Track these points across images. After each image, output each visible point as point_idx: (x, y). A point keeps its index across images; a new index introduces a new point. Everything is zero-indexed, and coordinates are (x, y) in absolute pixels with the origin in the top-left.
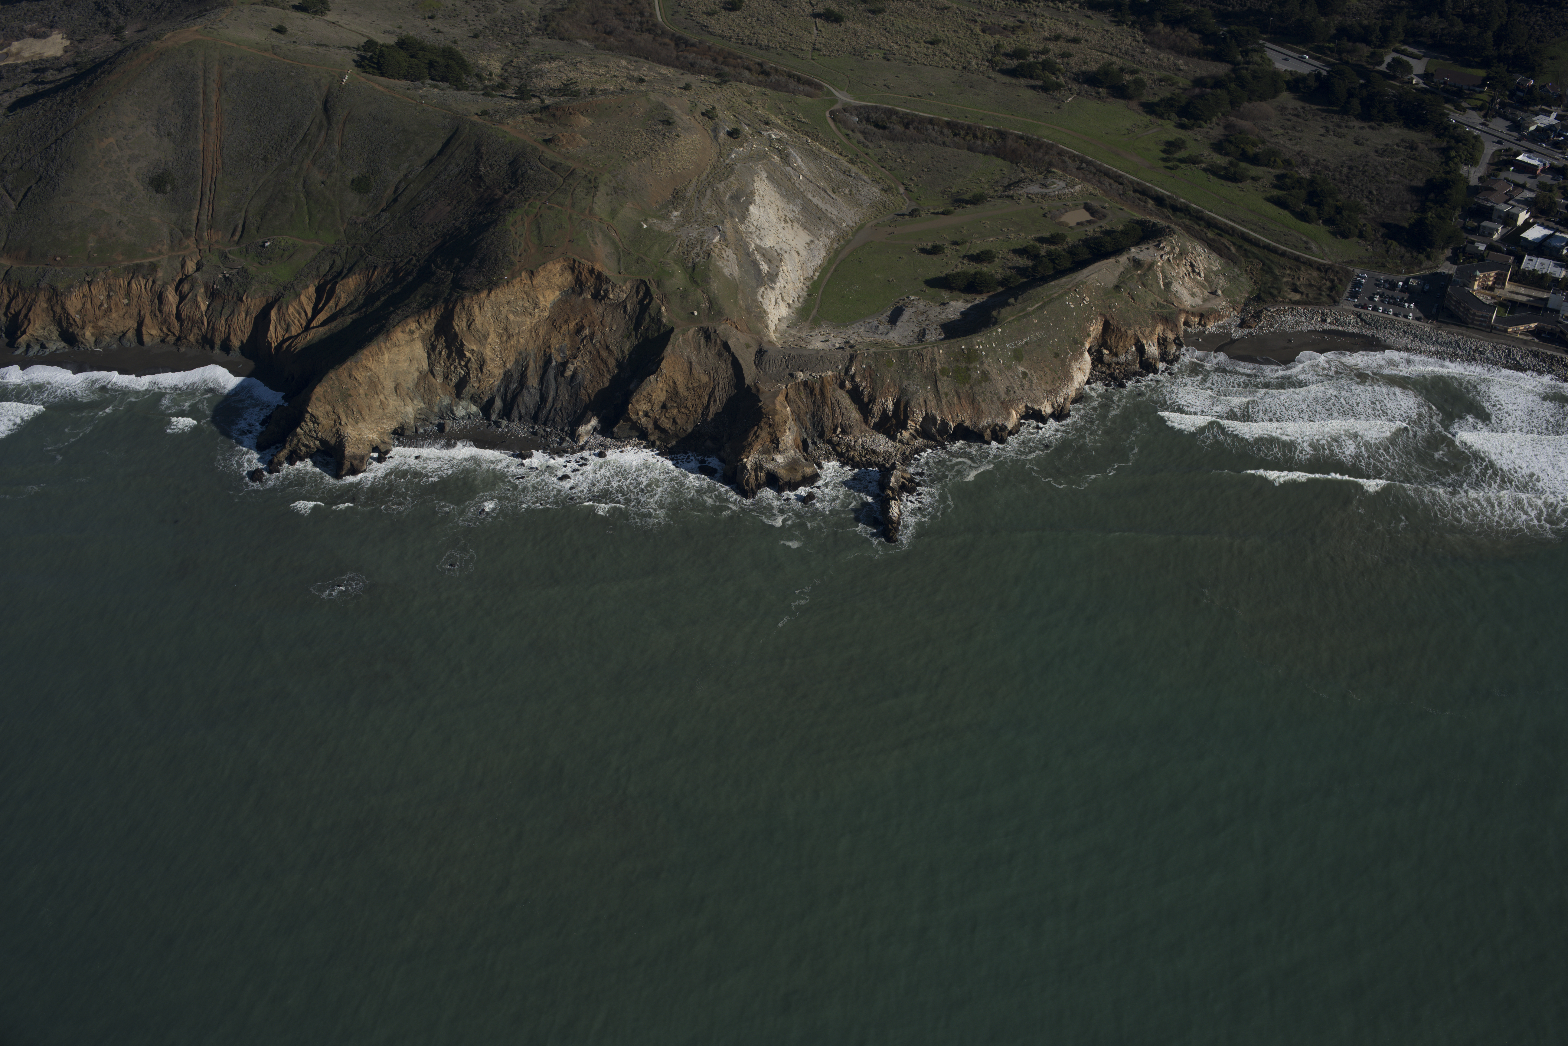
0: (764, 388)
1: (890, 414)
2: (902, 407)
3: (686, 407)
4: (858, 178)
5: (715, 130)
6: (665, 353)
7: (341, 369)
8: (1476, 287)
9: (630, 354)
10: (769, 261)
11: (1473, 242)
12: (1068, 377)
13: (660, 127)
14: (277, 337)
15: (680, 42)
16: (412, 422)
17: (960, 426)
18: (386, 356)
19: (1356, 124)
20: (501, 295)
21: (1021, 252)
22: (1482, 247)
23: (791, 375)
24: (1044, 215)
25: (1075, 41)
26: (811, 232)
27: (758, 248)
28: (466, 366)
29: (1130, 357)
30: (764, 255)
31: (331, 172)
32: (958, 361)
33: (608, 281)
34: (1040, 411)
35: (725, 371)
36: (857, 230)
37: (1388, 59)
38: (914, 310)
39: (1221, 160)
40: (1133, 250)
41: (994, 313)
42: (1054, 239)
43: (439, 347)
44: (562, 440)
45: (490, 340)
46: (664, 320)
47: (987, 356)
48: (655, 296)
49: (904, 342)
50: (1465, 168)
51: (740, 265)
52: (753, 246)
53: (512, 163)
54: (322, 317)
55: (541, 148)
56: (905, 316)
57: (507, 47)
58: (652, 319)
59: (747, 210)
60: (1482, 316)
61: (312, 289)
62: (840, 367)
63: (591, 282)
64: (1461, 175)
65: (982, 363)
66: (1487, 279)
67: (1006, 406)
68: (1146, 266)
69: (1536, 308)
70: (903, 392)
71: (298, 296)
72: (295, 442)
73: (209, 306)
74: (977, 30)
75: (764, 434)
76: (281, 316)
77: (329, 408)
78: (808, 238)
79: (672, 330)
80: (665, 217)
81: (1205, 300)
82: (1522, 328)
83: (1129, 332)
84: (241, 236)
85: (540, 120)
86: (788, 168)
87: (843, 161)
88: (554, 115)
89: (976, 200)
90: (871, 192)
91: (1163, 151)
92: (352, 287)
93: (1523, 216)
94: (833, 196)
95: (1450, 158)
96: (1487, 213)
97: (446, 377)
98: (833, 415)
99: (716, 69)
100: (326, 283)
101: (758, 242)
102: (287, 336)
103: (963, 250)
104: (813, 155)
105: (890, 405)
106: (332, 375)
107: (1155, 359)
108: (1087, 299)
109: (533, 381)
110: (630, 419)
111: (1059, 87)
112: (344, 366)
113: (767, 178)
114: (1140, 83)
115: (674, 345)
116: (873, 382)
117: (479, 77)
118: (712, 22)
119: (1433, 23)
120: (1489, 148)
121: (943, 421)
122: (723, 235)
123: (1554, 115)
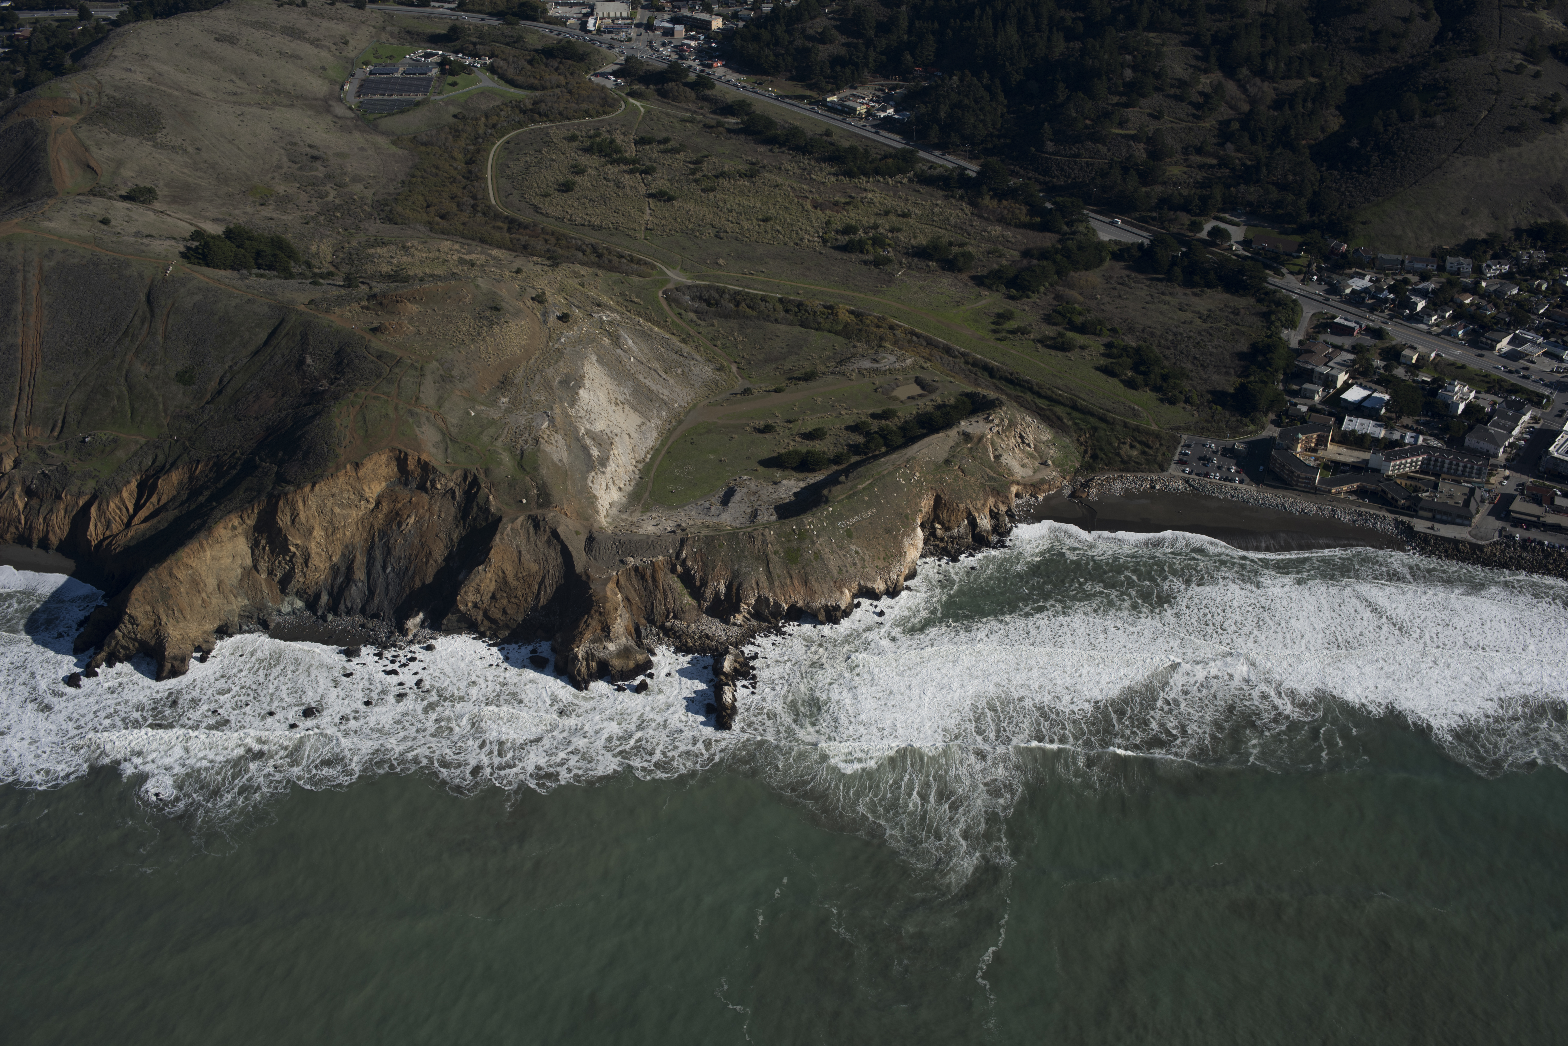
0: (595, 575)
1: (722, 597)
2: (734, 590)
3: (516, 597)
4: (690, 357)
5: (544, 314)
6: (494, 543)
7: (161, 568)
8: (1299, 449)
9: (459, 543)
10: (600, 445)
11: (1296, 405)
12: (900, 554)
13: (488, 314)
14: (97, 535)
15: (513, 224)
16: (236, 619)
17: (793, 607)
18: (208, 553)
19: (1180, 290)
20: (325, 488)
21: (853, 429)
22: (1304, 409)
23: (622, 562)
24: (876, 391)
25: (904, 215)
26: (642, 414)
27: (588, 432)
28: (291, 561)
29: (962, 530)
30: (594, 440)
31: (154, 365)
32: (789, 541)
33: (434, 470)
34: (873, 588)
35: (555, 559)
36: (690, 410)
37: (1208, 227)
38: (745, 490)
39: (1049, 330)
40: (963, 423)
41: (825, 492)
42: (885, 415)
43: (264, 542)
44: (391, 634)
45: (315, 533)
46: (493, 509)
47: (818, 536)
48: (483, 485)
49: (737, 524)
50: (1286, 332)
51: (570, 451)
52: (583, 431)
53: (337, 353)
54: (143, 513)
55: (368, 336)
56: (737, 497)
57: (339, 233)
58: (480, 508)
59: (577, 394)
60: (1306, 478)
61: (134, 485)
62: (671, 551)
63: (417, 473)
64: (1280, 339)
65: (813, 543)
66: (1309, 440)
67: (839, 585)
68: (975, 440)
69: (1358, 468)
70: (735, 575)
71: (119, 491)
72: (113, 643)
73: (26, 504)
74: (808, 206)
75: (595, 623)
76: (101, 513)
77: (148, 608)
78: (639, 421)
79: (500, 519)
80: (494, 404)
81: (1035, 472)
82: (1345, 488)
83: (961, 506)
84: (61, 432)
85: (368, 308)
86: (619, 351)
87: (675, 340)
88: (381, 304)
89: (809, 377)
90: (704, 371)
91: (993, 323)
92: (176, 483)
93: (1342, 378)
94: (665, 376)
95: (1271, 322)
96: (1308, 376)
97: (271, 573)
98: (665, 599)
99: (548, 251)
100: (148, 478)
101: (588, 426)
102: (108, 533)
103: (795, 427)
104: (645, 336)
105: (722, 588)
106: (152, 574)
107: (987, 532)
108: (918, 474)
109: (360, 574)
110: (459, 611)
111: (888, 261)
112: (165, 565)
113: (597, 361)
114: (968, 257)
115: (502, 534)
116: (705, 565)
117: (309, 265)
118: (546, 204)
119: (1250, 191)
120: (1308, 311)
121: (776, 602)
122: (552, 421)
123: (1368, 278)
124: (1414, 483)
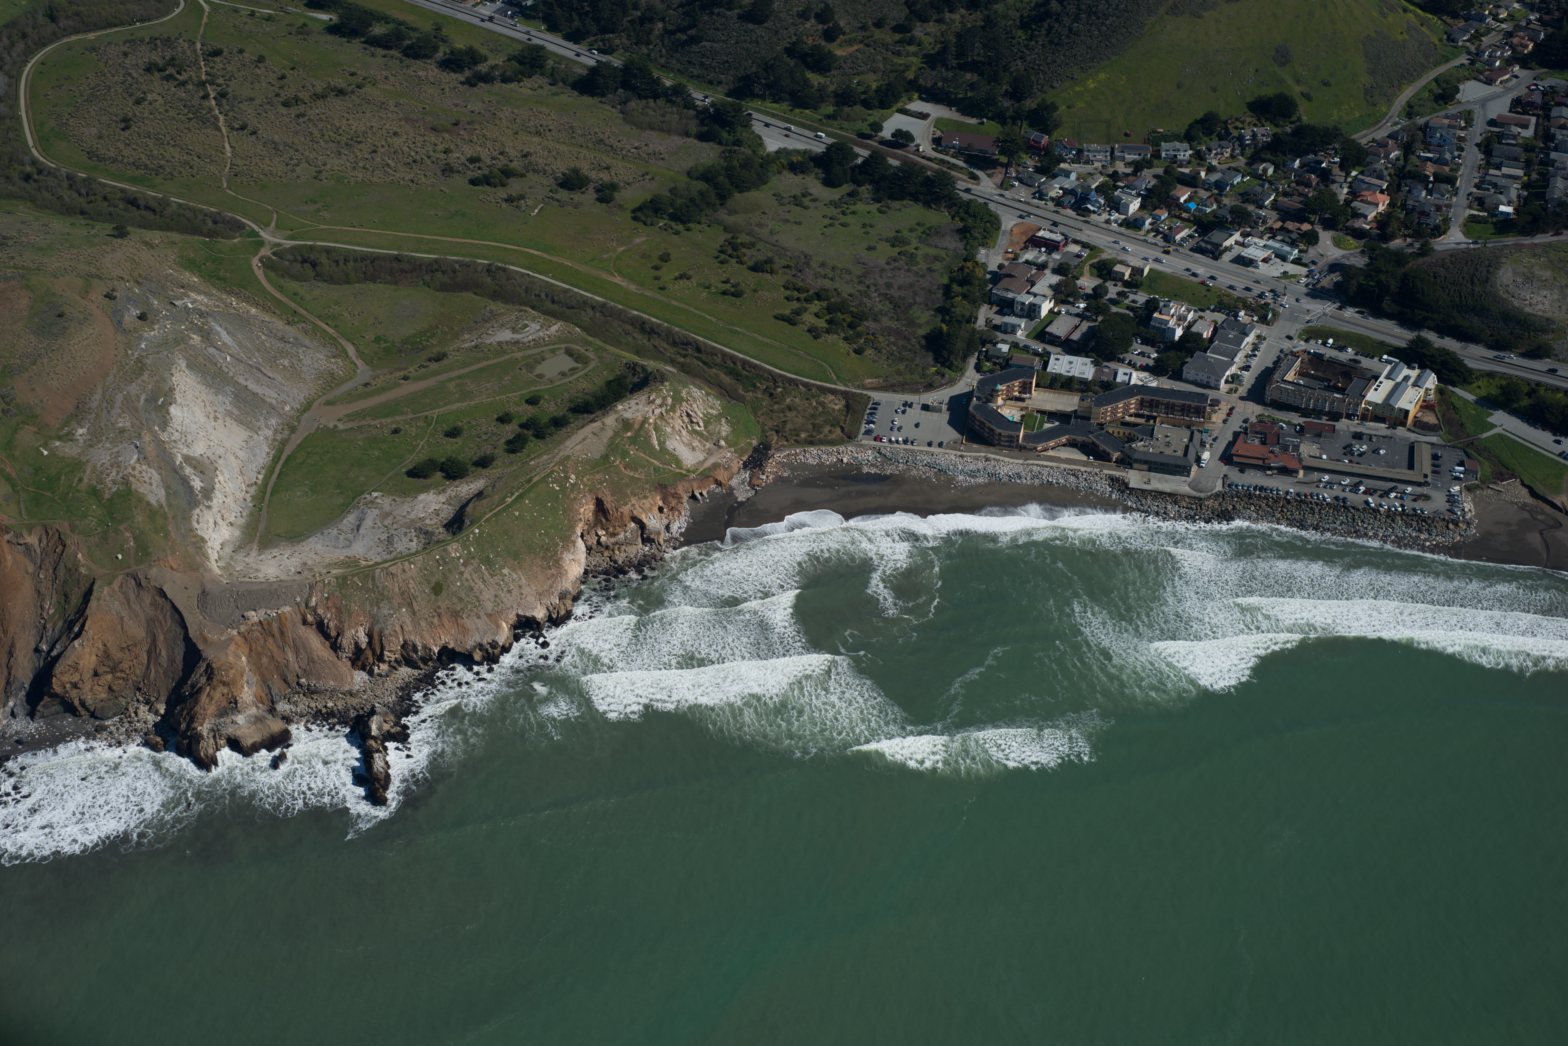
0: (211, 638)
1: (364, 646)
2: (376, 637)
3: (122, 671)
4: (297, 343)
5: (117, 313)
6: (89, 612)
8: (1000, 402)
10: (201, 473)
11: (996, 343)
12: (560, 571)
13: (49, 323)
17: (444, 649)
23: (243, 617)
24: (519, 368)
26: (248, 426)
27: (186, 459)
29: (629, 535)
30: (195, 468)
32: (433, 574)
33: (8, 530)
34: (534, 617)
36: (303, 413)
37: (890, 125)
38: (377, 511)
40: (620, 406)
42: (537, 398)
46: (83, 570)
48: (68, 542)
49: (371, 556)
50: (983, 252)
51: (167, 488)
52: (179, 459)
56: (369, 521)
58: (68, 570)
59: (168, 412)
60: (1008, 436)
62: (299, 599)
64: (977, 261)
65: (461, 573)
66: (1010, 390)
67: (493, 618)
68: (636, 426)
69: (1067, 418)
70: (374, 619)
75: (218, 695)
78: (245, 435)
79: (94, 583)
80: (69, 437)
81: (707, 455)
82: (1051, 443)
83: (626, 509)
86: (211, 350)
87: (277, 323)
89: (439, 358)
90: (315, 359)
91: (653, 268)
93: (1046, 307)
94: (270, 373)
95: (967, 241)
96: (1010, 307)
101: (185, 451)
103: (429, 425)
104: (241, 322)
105: (362, 636)
108: (573, 476)
110: (56, 695)
111: (522, 195)
113: (188, 366)
115: (98, 601)
116: (339, 610)
120: (1008, 224)
121: (425, 647)
122: (142, 452)
123: (1073, 175)
124: (1127, 431)
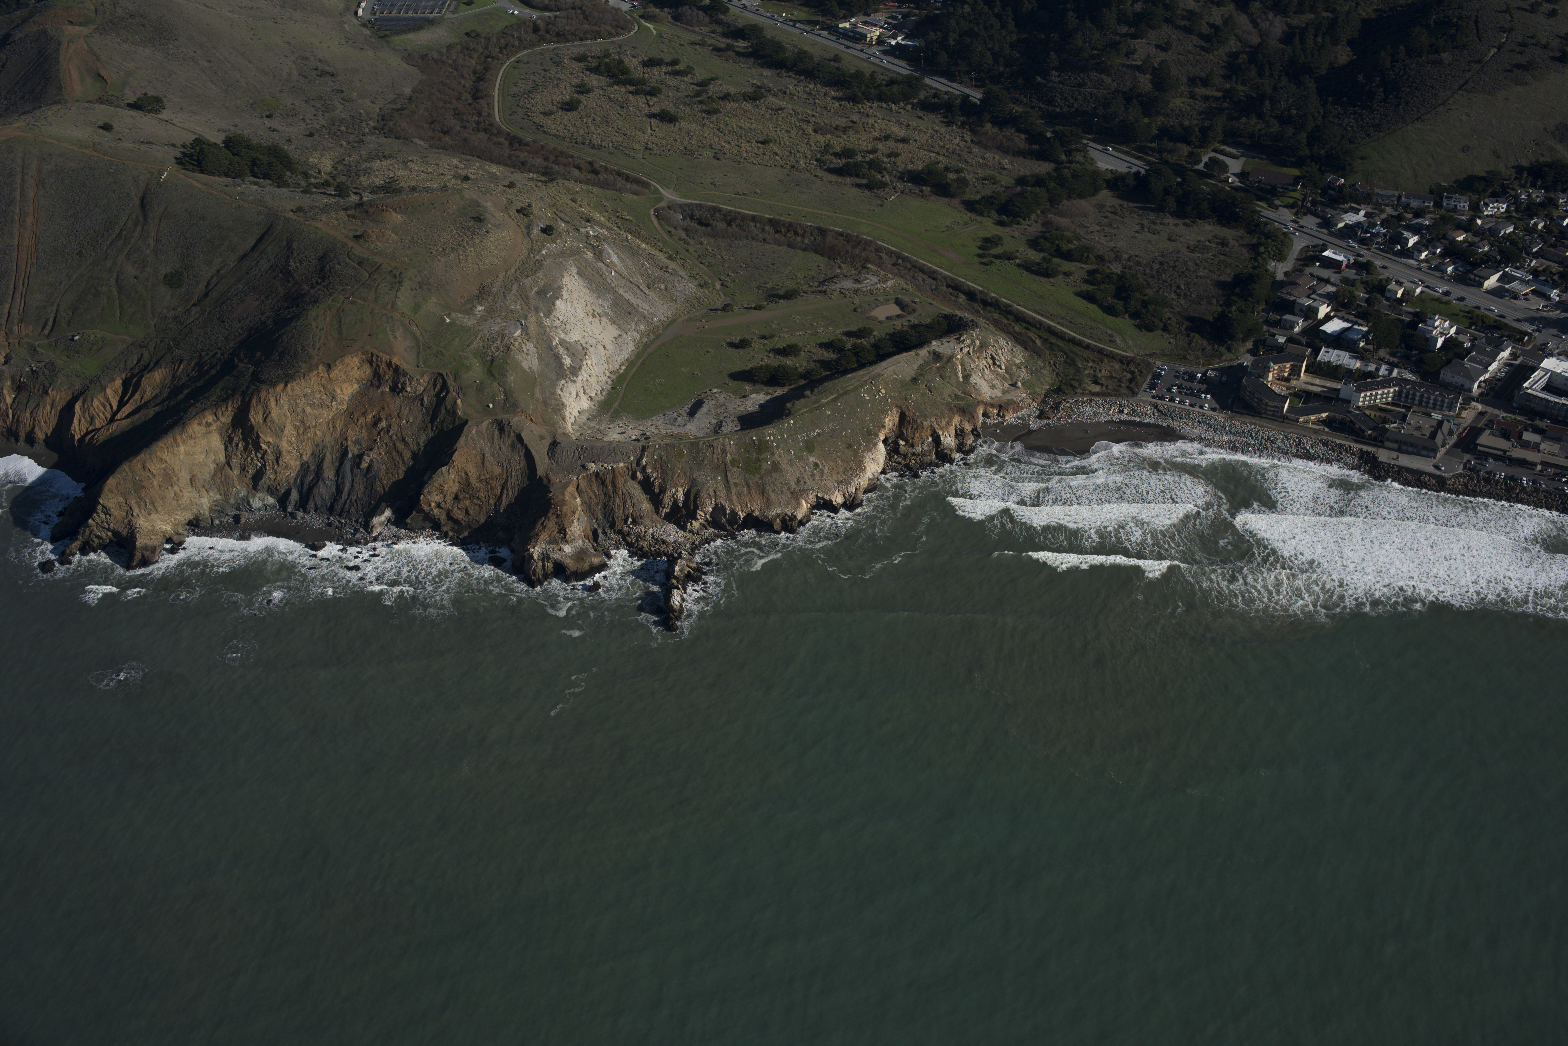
0: (556, 479)
1: (681, 504)
2: (692, 498)
3: (478, 498)
4: (675, 273)
5: (529, 227)
6: (458, 445)
7: (135, 461)
8: (1270, 378)
9: (425, 447)
10: (573, 355)
11: (1274, 335)
12: (860, 467)
13: (471, 224)
14: (80, 430)
15: (514, 141)
16: (207, 513)
17: (749, 516)
18: (182, 448)
19: (1171, 221)
20: (297, 388)
21: (827, 346)
22: (1282, 340)
23: (583, 466)
24: (855, 310)
25: (904, 141)
26: (620, 327)
27: (562, 342)
28: (262, 458)
29: (926, 448)
30: (567, 349)
31: (144, 267)
32: (748, 452)
33: (405, 374)
34: (831, 501)
35: (518, 463)
36: (668, 325)
37: (1205, 159)
38: (714, 402)
39: (1034, 256)
40: (934, 343)
41: (789, 405)
42: (861, 333)
43: (236, 439)
44: (356, 531)
45: (286, 432)
46: (459, 413)
47: (778, 447)
48: (451, 389)
49: (700, 434)
50: (1273, 264)
51: (540, 359)
52: (556, 340)
53: (321, 259)
54: (126, 410)
55: (351, 244)
56: (704, 409)
57: (341, 145)
58: (448, 412)
59: (554, 305)
60: (1274, 407)
61: (118, 383)
62: (632, 458)
63: (389, 375)
64: (1267, 270)
65: (772, 454)
66: (1282, 370)
67: (796, 496)
68: (945, 359)
69: (1329, 399)
70: (693, 483)
71: (104, 389)
72: (87, 533)
73: (15, 399)
74: (810, 130)
75: (551, 524)
76: (85, 409)
77: (121, 499)
78: (615, 333)
79: (466, 422)
80: (469, 312)
81: (1004, 392)
82: (1313, 417)
83: (925, 423)
84: (52, 330)
85: (353, 217)
86: (600, 264)
87: (662, 257)
88: (367, 212)
89: (789, 295)
90: (687, 287)
91: (980, 248)
92: (158, 380)
93: (1324, 310)
94: (646, 291)
95: (1259, 254)
96: (1289, 307)
97: (243, 469)
98: (624, 506)
99: (546, 167)
100: (133, 376)
101: (562, 336)
102: (91, 428)
103: (770, 344)
104: (632, 251)
105: (681, 495)
106: (125, 466)
107: (951, 450)
108: (883, 391)
109: (329, 473)
110: (422, 511)
111: (883, 185)
112: (138, 458)
113: (578, 273)
114: (963, 182)
115: (467, 437)
116: (664, 473)
117: (306, 175)
118: (548, 122)
119: (1251, 124)
120: (1299, 244)
121: (732, 511)
122: (525, 330)
123: (1362, 213)
124: (1383, 415)
